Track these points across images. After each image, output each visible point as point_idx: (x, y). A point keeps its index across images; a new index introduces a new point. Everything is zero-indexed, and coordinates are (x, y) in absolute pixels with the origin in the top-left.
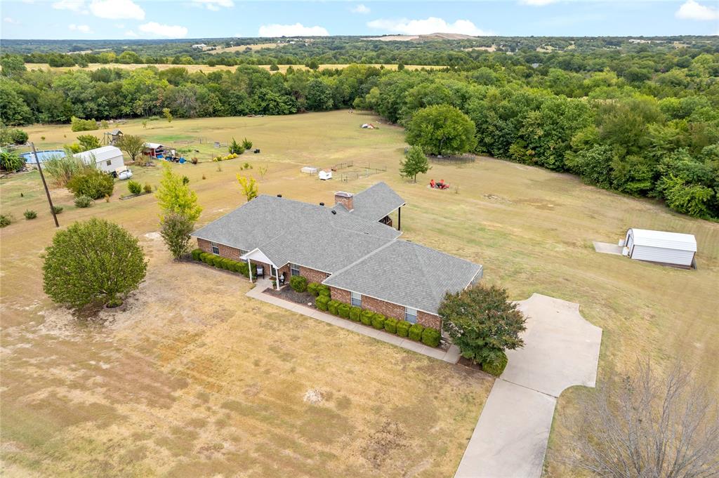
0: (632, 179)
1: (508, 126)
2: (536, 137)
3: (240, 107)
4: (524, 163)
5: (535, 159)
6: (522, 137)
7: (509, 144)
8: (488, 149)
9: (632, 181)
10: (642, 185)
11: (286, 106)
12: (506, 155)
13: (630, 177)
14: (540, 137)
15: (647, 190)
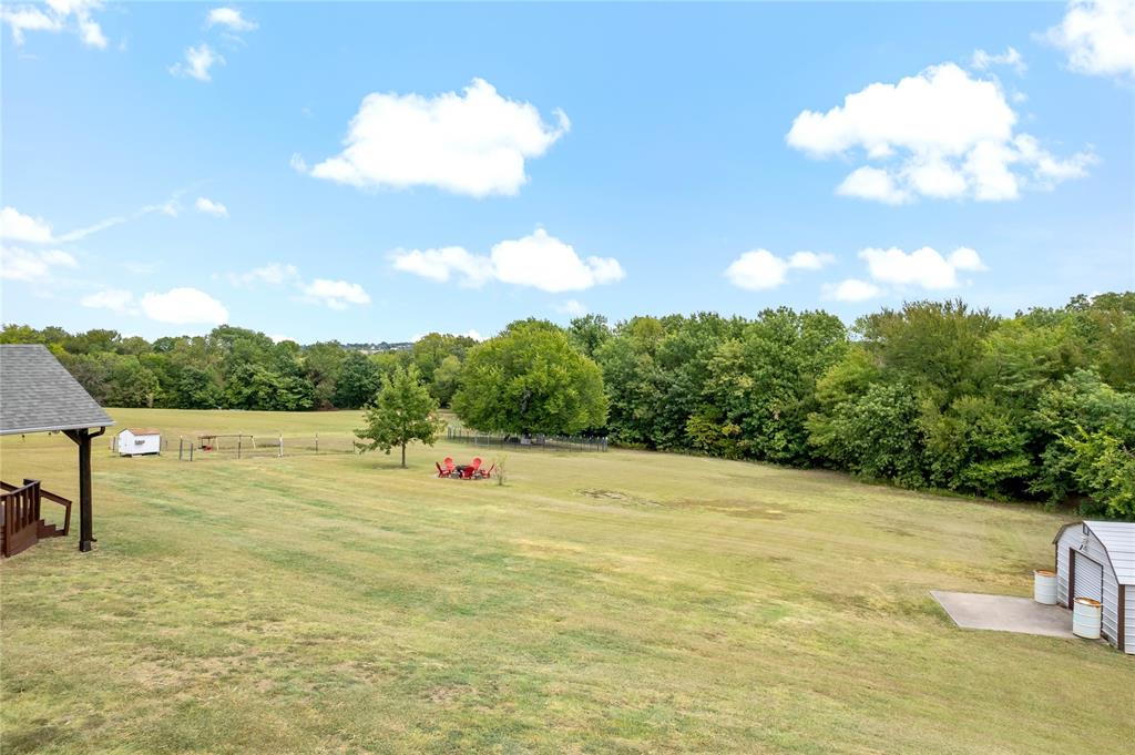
0: (980, 454)
1: (679, 378)
2: (739, 393)
3: (198, 395)
4: (721, 455)
5: (744, 443)
6: (710, 399)
7: (684, 416)
8: (644, 435)
9: (978, 460)
10: (1006, 467)
11: (290, 395)
12: (681, 443)
13: (970, 449)
14: (747, 394)
15: (1025, 478)
